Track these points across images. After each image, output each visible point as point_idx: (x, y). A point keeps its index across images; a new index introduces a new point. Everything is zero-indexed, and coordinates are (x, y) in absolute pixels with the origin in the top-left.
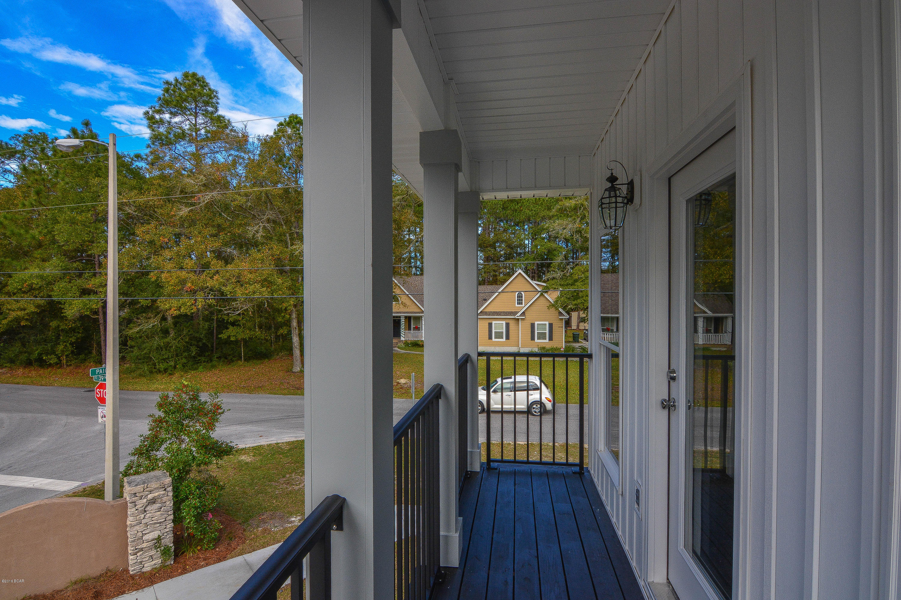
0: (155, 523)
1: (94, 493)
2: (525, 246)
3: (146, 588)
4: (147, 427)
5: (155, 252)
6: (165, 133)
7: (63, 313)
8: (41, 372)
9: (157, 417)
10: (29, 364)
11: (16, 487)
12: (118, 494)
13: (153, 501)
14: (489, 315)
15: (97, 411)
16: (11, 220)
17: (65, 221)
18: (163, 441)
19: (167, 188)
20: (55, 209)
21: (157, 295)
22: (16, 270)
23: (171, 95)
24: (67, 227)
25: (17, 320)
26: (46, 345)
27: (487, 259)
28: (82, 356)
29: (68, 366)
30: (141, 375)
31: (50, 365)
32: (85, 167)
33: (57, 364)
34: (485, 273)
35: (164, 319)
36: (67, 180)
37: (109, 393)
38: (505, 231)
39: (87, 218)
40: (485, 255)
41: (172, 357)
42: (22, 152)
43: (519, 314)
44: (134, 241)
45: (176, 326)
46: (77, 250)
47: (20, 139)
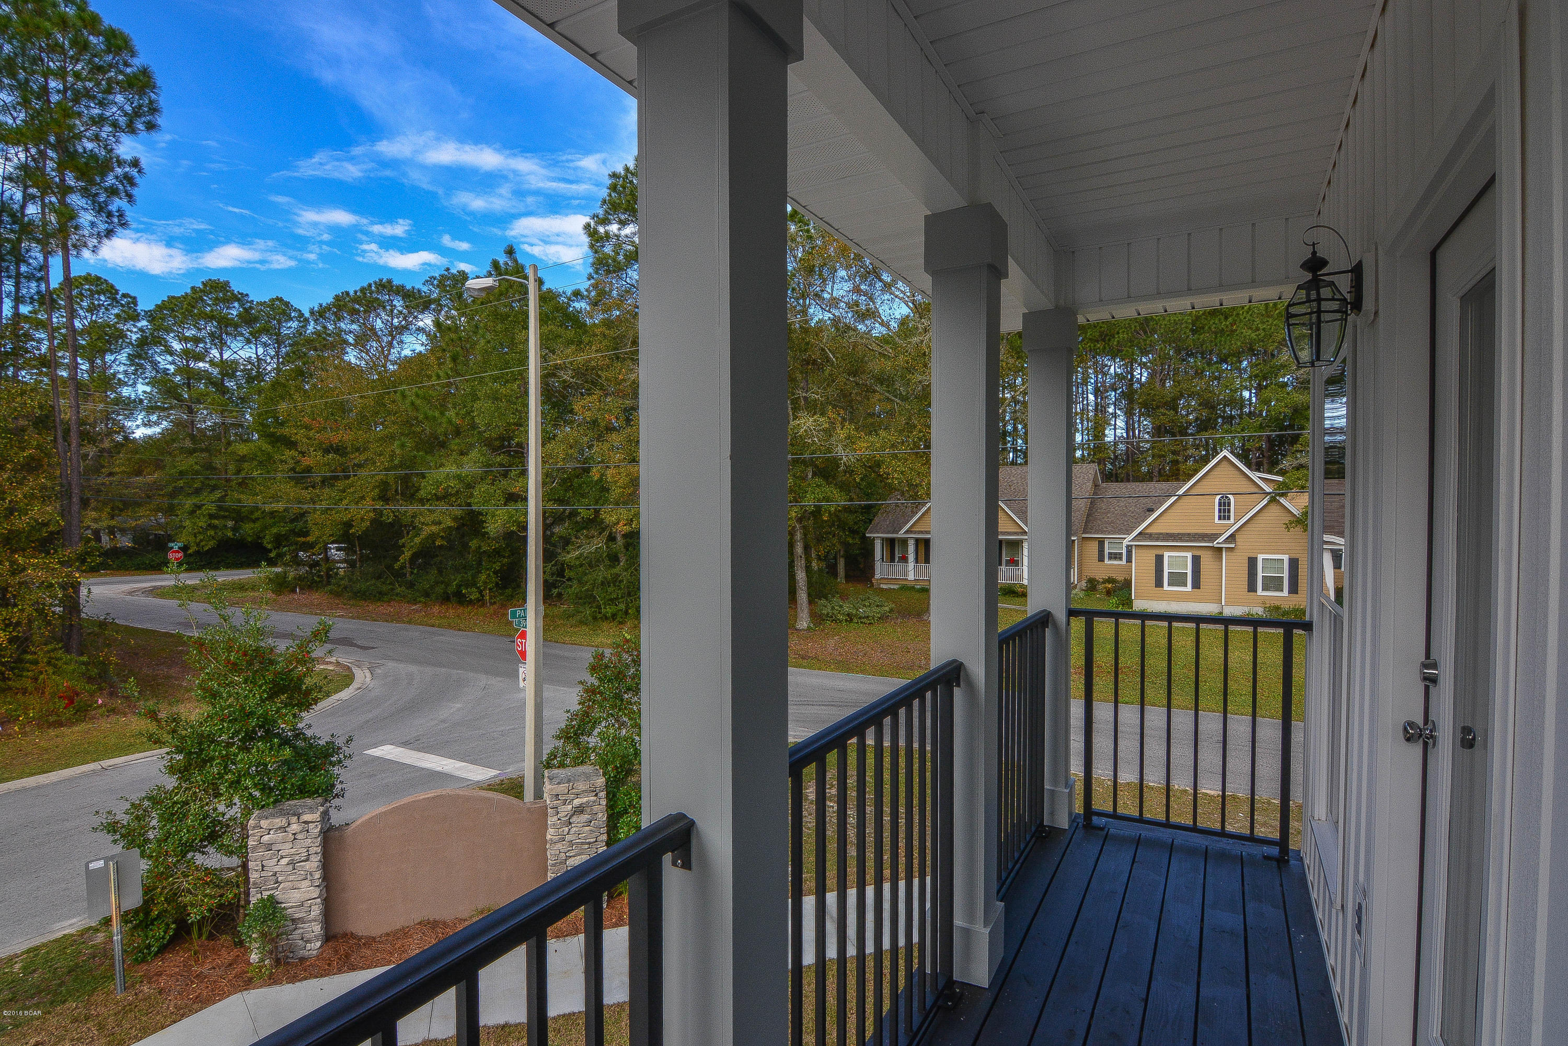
0: (582, 843)
1: (512, 789)
2: (1241, 403)
3: (569, 938)
4: (576, 699)
5: (600, 436)
6: (612, 254)
7: (484, 528)
8: (460, 611)
9: (589, 684)
10: (445, 599)
11: (423, 769)
12: (539, 795)
13: (580, 810)
14: (1157, 540)
15: (518, 671)
16: (424, 398)
17: (487, 396)
18: (596, 723)
19: (614, 338)
20: (475, 379)
21: (601, 502)
22: (430, 468)
23: (619, 193)
24: (488, 404)
25: (432, 537)
26: (466, 573)
27: (1159, 431)
28: (509, 591)
29: (491, 604)
30: (582, 623)
31: (471, 602)
32: (509, 316)
33: (478, 600)
34: (1153, 457)
35: (612, 538)
36: (489, 336)
37: (530, 645)
38: (1199, 373)
39: (512, 390)
40: (1153, 424)
41: (622, 597)
42: (437, 301)
43: (1221, 539)
44: (572, 422)
45: (627, 550)
46: (502, 438)
47: (435, 282)
